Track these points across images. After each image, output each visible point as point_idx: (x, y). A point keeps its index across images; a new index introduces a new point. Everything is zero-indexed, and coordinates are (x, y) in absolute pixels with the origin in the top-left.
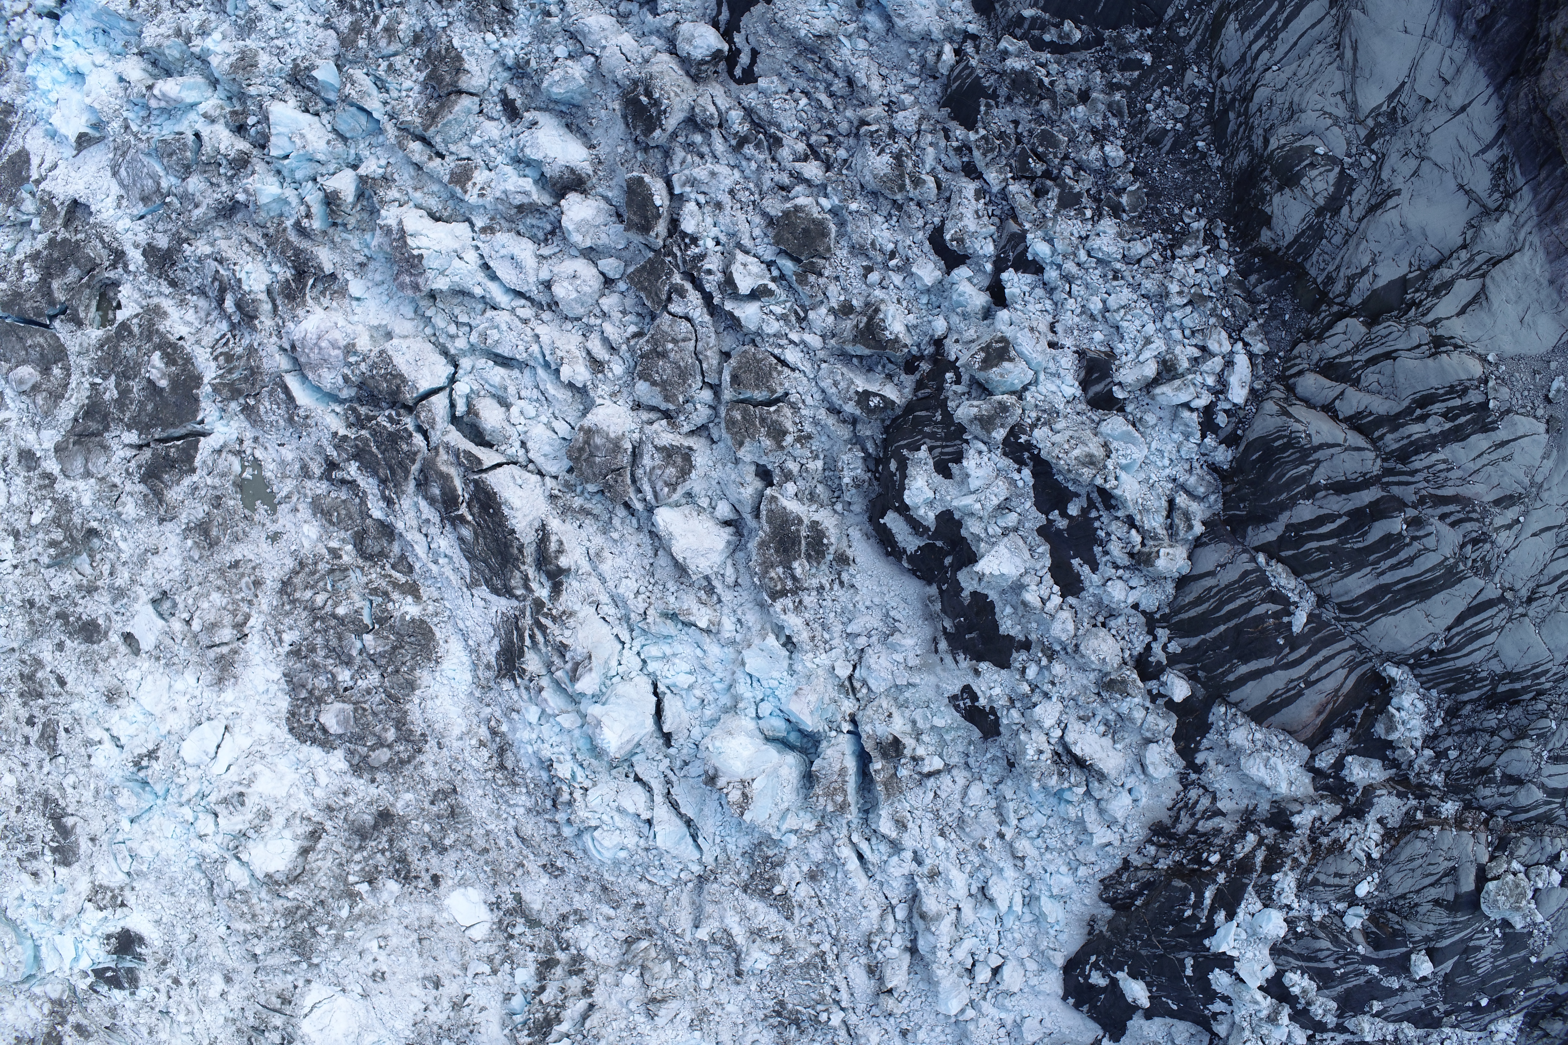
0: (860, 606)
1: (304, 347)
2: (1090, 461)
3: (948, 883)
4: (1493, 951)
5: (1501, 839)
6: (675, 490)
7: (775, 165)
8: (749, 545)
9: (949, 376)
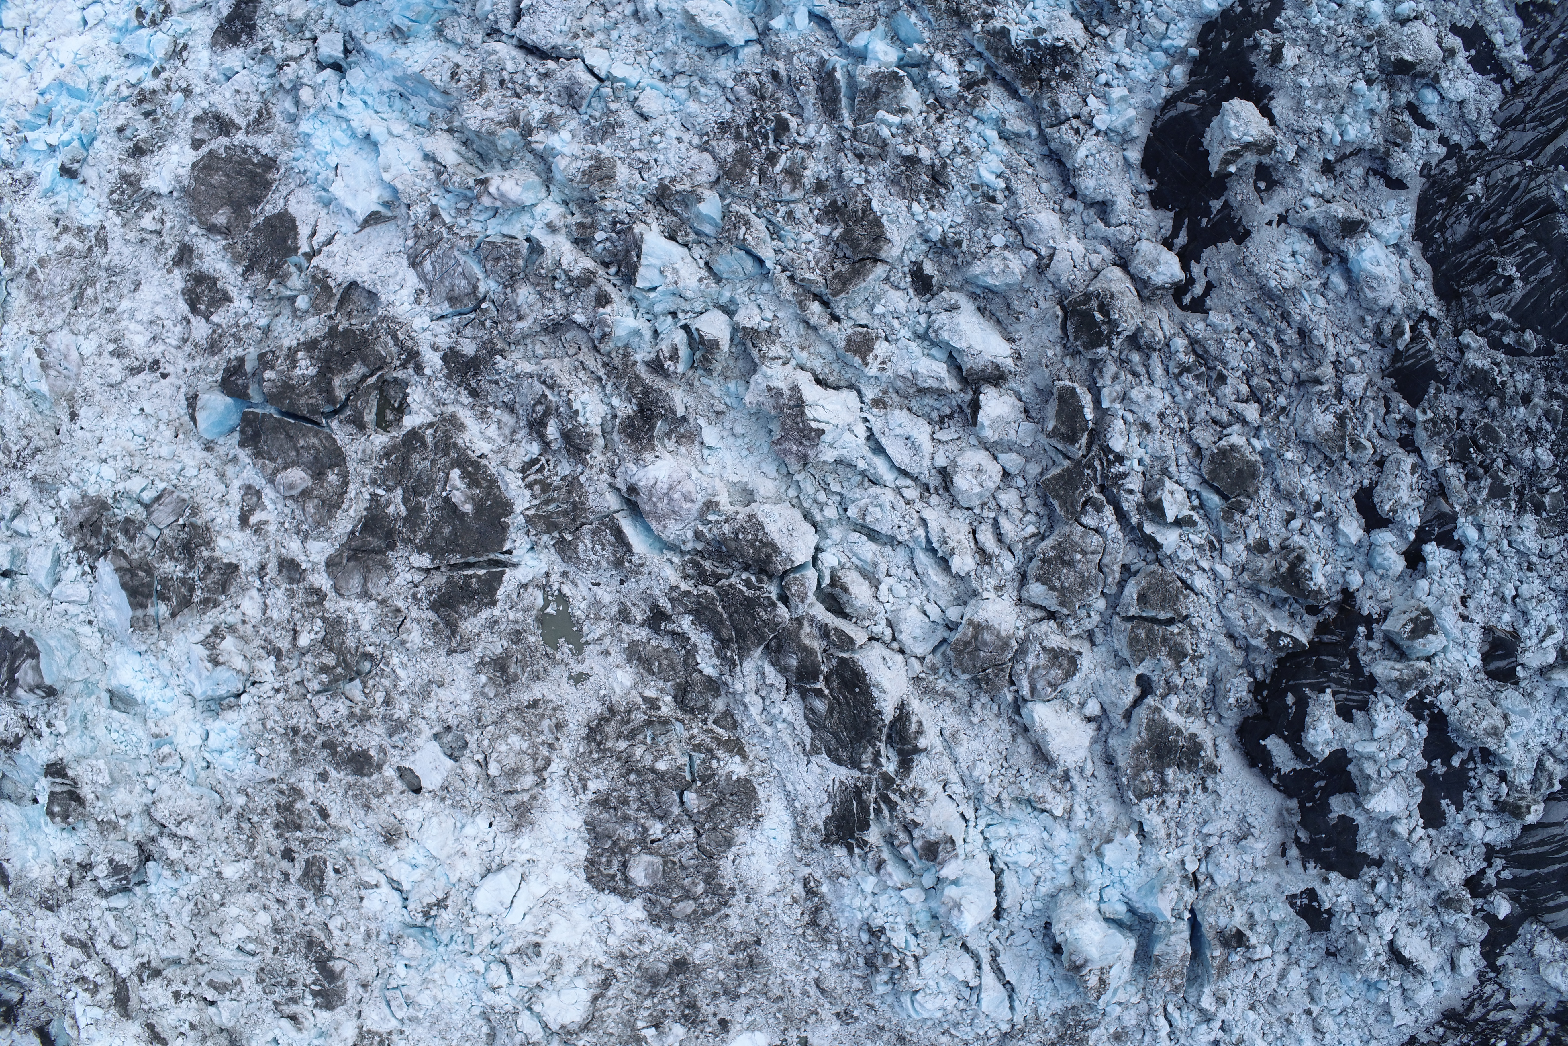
2: (1492, 731)
6: (1056, 690)
7: (1213, 400)
9: (1361, 629)
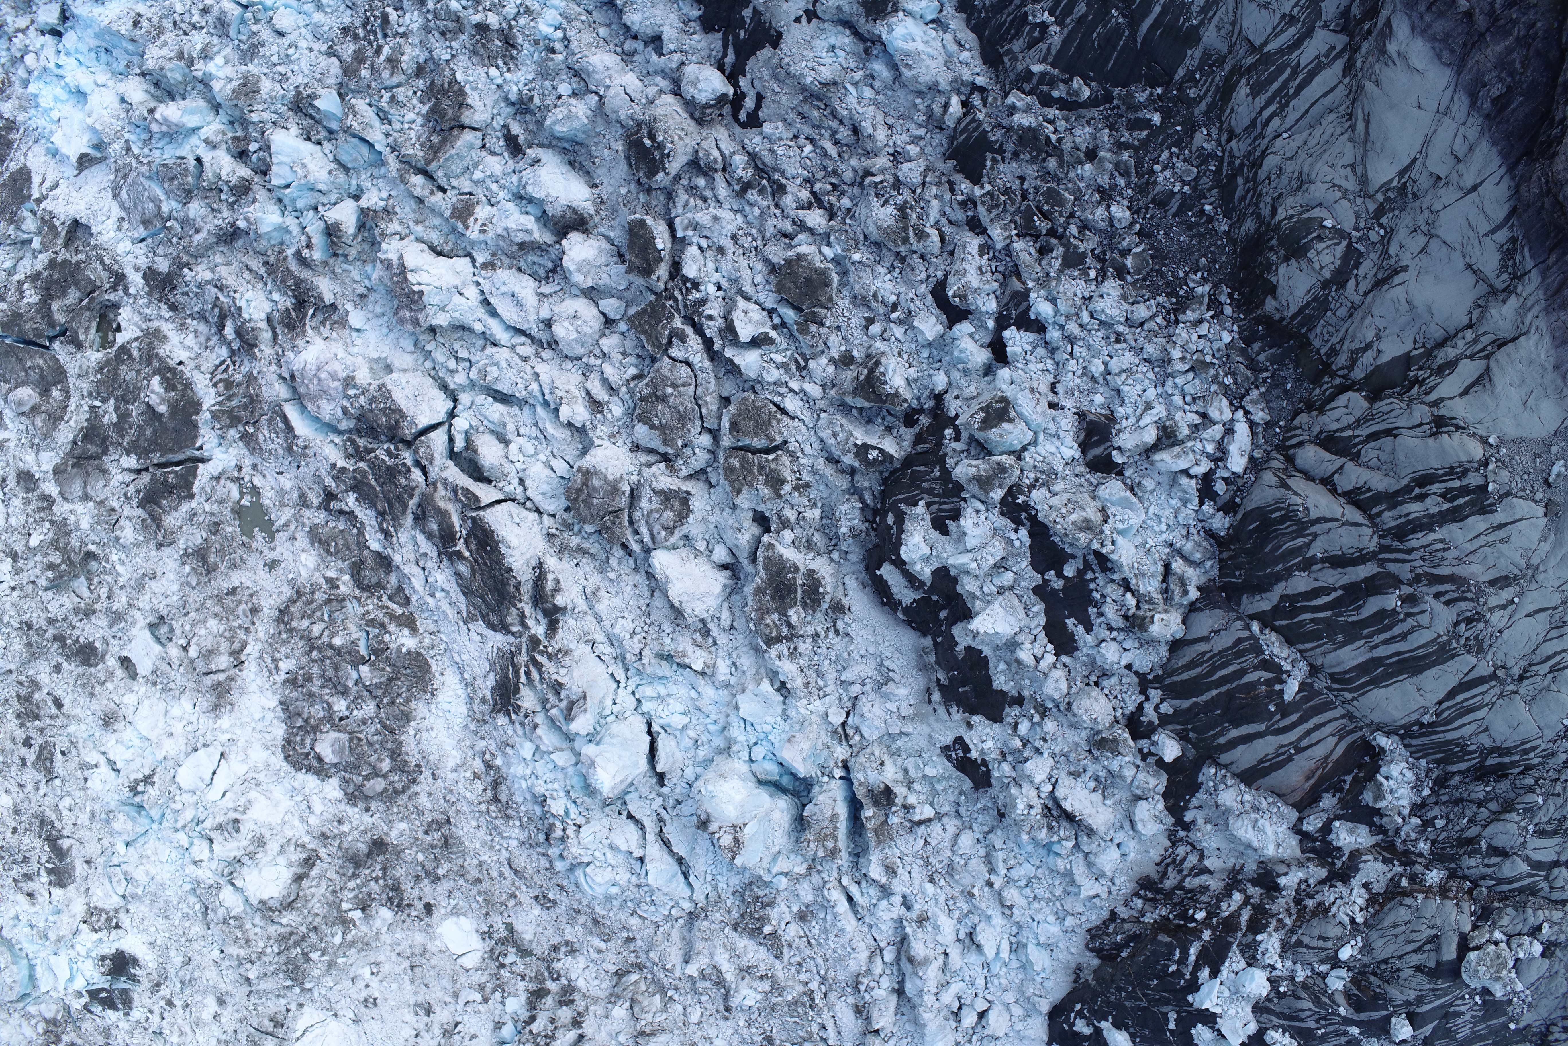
0: (855, 655)
1: (303, 378)
2: (1087, 526)
3: (936, 928)
4: (1473, 1017)
5: (1484, 908)
6: (672, 534)
7: (778, 212)
8: (746, 589)
9: (948, 432)
